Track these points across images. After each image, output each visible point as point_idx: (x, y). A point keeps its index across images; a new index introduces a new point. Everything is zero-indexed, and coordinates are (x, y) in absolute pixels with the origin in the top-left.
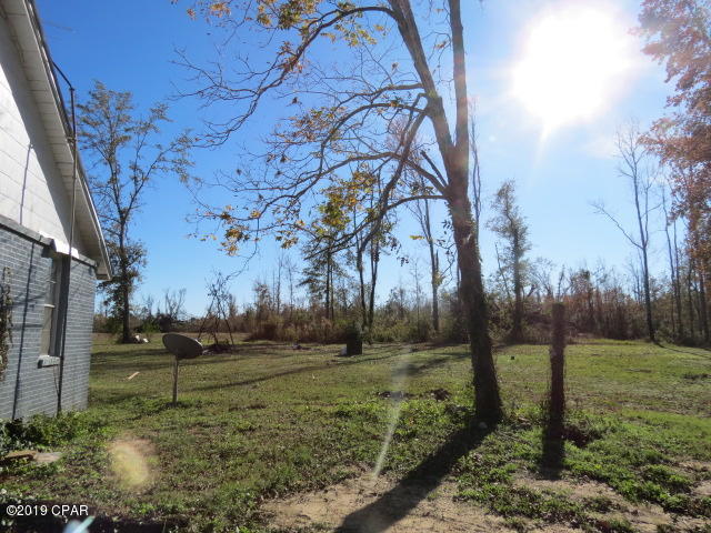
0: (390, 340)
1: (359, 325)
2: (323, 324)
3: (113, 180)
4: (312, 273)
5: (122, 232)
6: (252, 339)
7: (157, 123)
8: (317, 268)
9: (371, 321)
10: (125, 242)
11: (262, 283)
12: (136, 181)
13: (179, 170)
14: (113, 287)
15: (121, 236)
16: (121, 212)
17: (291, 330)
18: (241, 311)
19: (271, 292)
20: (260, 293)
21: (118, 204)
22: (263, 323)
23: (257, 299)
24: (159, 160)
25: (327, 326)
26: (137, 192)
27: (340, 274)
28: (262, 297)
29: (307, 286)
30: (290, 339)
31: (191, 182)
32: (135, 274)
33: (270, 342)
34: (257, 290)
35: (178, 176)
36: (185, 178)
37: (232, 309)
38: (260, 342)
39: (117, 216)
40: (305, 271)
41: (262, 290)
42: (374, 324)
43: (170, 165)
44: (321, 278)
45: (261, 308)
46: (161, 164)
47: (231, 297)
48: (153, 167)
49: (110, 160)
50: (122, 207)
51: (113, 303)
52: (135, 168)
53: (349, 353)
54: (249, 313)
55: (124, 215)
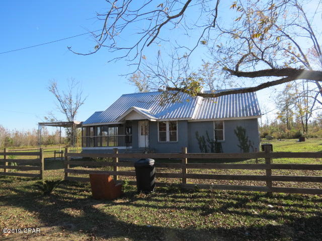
0: (316, 137)
1: (302, 132)
2: (287, 132)
4: (281, 114)
8: (282, 112)
9: (307, 130)
25: (288, 132)
40: (277, 113)
42: (308, 131)
53: (300, 141)
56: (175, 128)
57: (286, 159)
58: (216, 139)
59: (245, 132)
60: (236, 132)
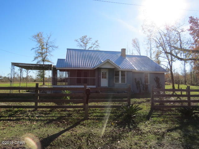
56: (124, 76)
57: (193, 92)
58: (145, 83)
59: (159, 80)
60: (155, 80)
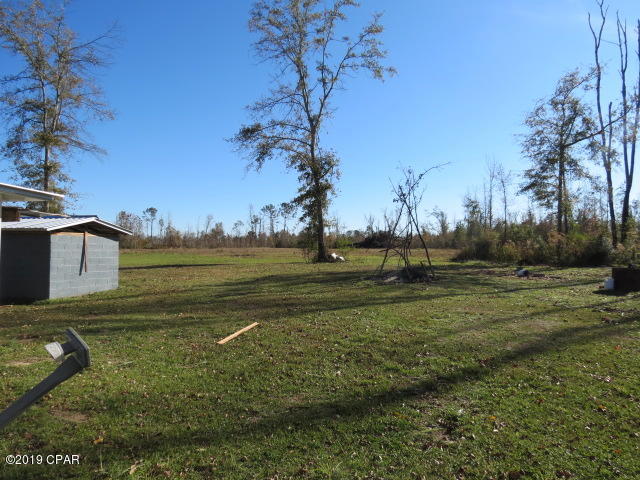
1: (608, 241)
3: (302, 85)
4: (537, 175)
5: (313, 141)
6: (461, 258)
7: (342, 10)
8: (544, 169)
10: (316, 153)
11: (473, 199)
12: (325, 83)
13: (369, 65)
14: (307, 202)
15: (312, 146)
16: (311, 120)
17: (510, 248)
18: (452, 228)
19: (482, 207)
20: (471, 209)
21: (307, 111)
22: (475, 239)
23: (467, 215)
24: (348, 57)
26: (326, 97)
27: (579, 173)
28: (473, 213)
29: (531, 193)
30: (509, 259)
31: (385, 74)
32: (328, 187)
33: (483, 263)
34: (467, 206)
35: (370, 73)
36: (378, 73)
37: (444, 227)
38: (471, 263)
39: (307, 124)
40: (528, 174)
41: (472, 206)
43: (359, 61)
44: (550, 181)
45: (472, 224)
46: (350, 61)
47: (442, 215)
48: (342, 66)
49: (299, 65)
50: (312, 114)
51: (308, 219)
52: (322, 68)
54: (459, 228)
55: (314, 122)
